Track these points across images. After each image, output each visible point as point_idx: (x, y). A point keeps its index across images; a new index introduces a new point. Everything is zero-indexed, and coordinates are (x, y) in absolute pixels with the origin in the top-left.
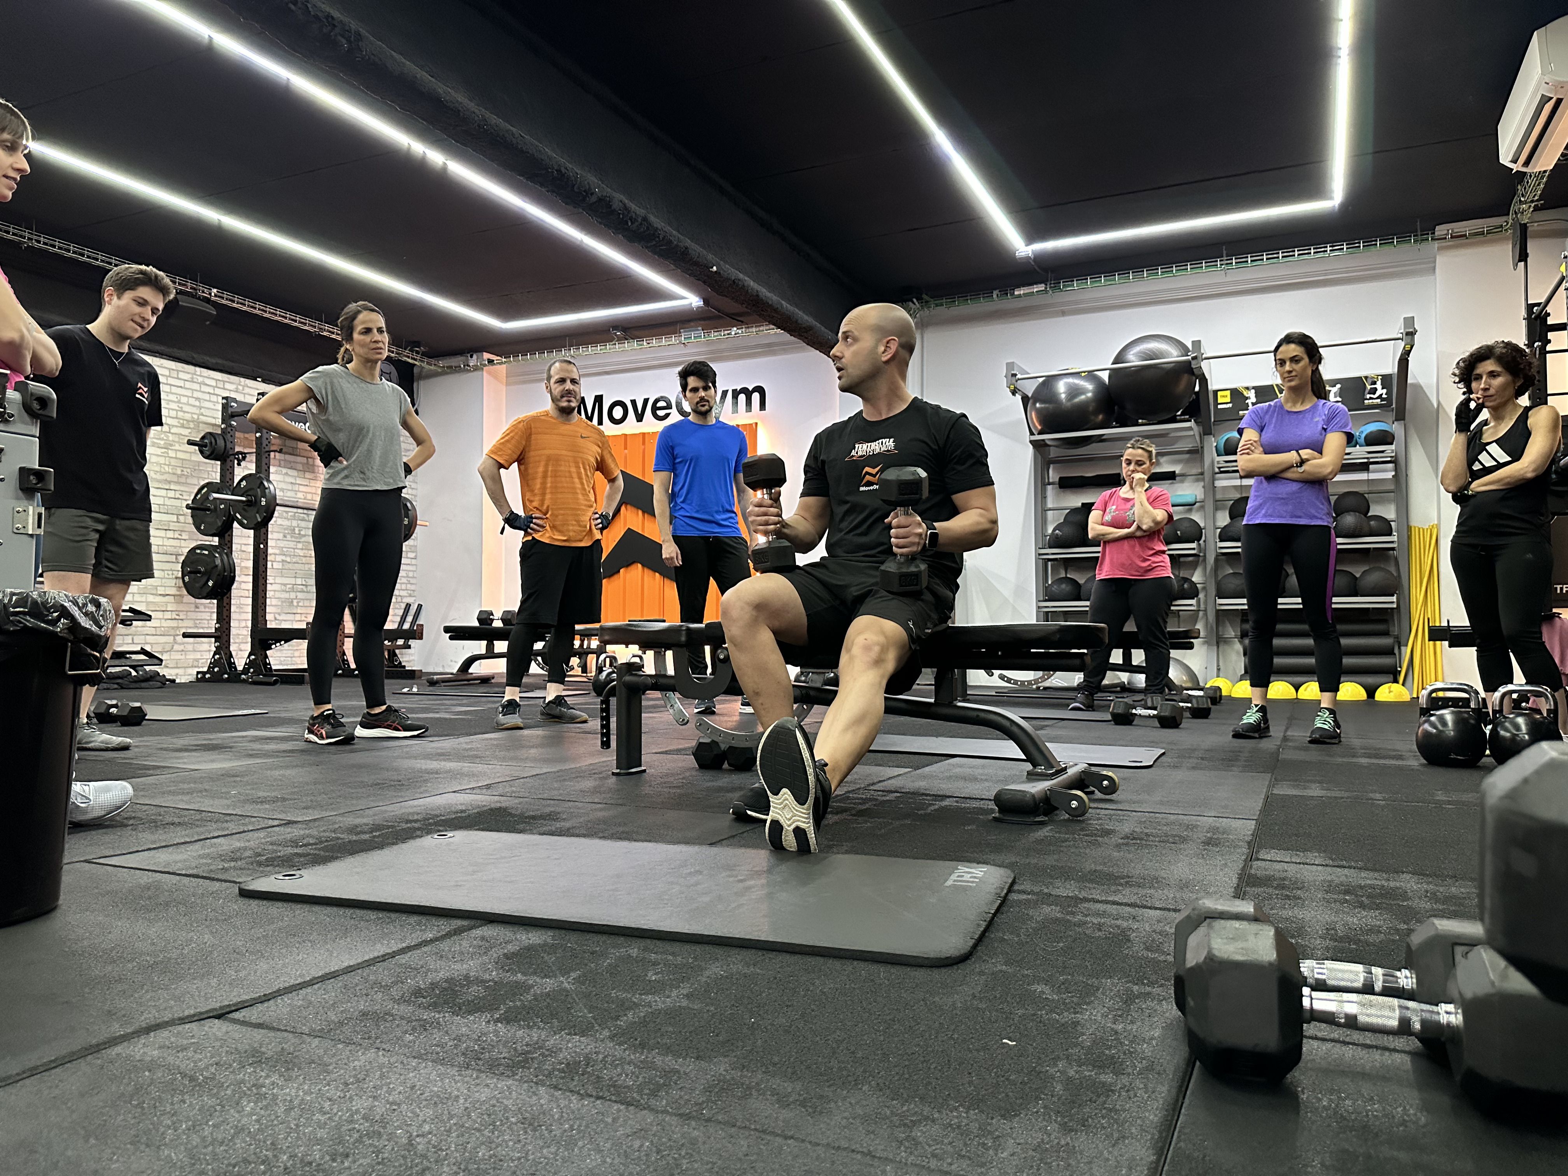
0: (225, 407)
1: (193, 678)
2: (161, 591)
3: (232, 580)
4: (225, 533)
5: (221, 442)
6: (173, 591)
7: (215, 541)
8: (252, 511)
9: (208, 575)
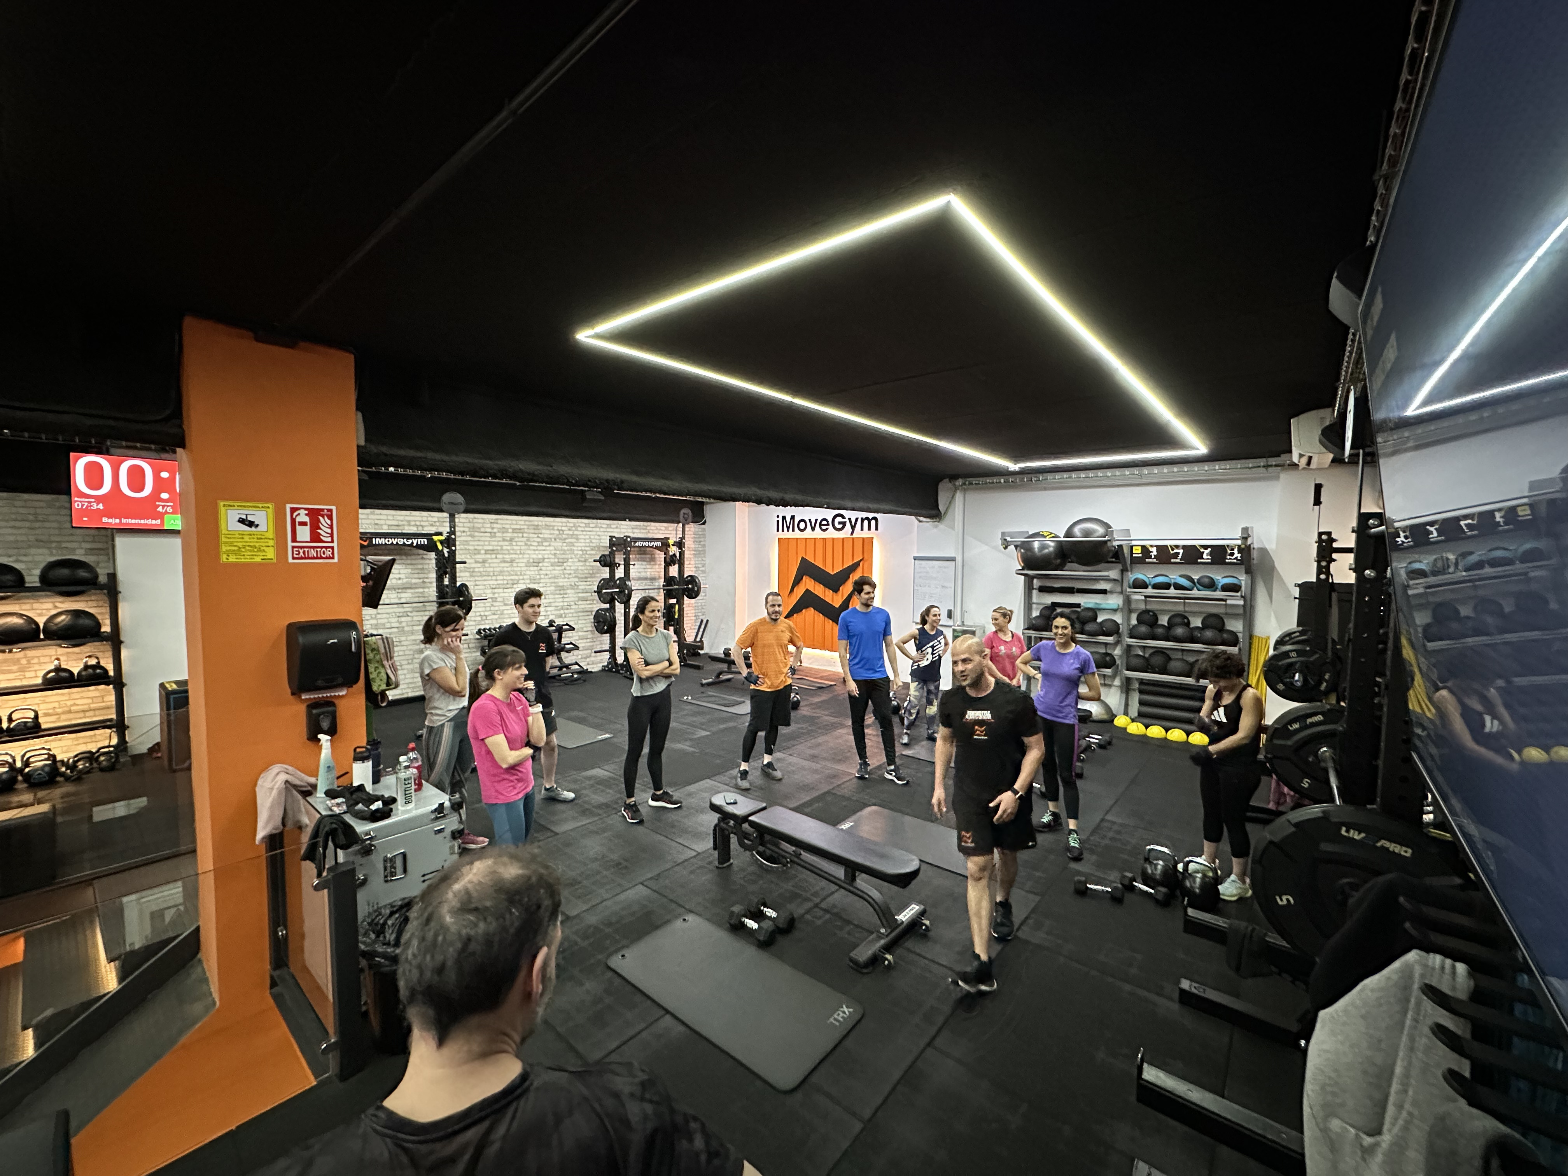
0: (610, 540)
1: (600, 668)
2: (585, 629)
3: (615, 624)
4: (611, 601)
5: (608, 559)
6: (590, 629)
7: (607, 606)
8: (622, 595)
9: (605, 622)
